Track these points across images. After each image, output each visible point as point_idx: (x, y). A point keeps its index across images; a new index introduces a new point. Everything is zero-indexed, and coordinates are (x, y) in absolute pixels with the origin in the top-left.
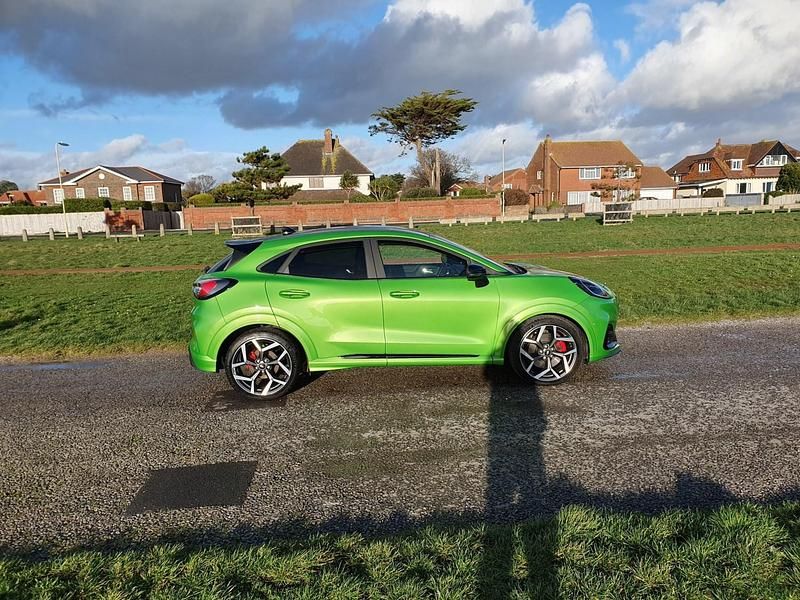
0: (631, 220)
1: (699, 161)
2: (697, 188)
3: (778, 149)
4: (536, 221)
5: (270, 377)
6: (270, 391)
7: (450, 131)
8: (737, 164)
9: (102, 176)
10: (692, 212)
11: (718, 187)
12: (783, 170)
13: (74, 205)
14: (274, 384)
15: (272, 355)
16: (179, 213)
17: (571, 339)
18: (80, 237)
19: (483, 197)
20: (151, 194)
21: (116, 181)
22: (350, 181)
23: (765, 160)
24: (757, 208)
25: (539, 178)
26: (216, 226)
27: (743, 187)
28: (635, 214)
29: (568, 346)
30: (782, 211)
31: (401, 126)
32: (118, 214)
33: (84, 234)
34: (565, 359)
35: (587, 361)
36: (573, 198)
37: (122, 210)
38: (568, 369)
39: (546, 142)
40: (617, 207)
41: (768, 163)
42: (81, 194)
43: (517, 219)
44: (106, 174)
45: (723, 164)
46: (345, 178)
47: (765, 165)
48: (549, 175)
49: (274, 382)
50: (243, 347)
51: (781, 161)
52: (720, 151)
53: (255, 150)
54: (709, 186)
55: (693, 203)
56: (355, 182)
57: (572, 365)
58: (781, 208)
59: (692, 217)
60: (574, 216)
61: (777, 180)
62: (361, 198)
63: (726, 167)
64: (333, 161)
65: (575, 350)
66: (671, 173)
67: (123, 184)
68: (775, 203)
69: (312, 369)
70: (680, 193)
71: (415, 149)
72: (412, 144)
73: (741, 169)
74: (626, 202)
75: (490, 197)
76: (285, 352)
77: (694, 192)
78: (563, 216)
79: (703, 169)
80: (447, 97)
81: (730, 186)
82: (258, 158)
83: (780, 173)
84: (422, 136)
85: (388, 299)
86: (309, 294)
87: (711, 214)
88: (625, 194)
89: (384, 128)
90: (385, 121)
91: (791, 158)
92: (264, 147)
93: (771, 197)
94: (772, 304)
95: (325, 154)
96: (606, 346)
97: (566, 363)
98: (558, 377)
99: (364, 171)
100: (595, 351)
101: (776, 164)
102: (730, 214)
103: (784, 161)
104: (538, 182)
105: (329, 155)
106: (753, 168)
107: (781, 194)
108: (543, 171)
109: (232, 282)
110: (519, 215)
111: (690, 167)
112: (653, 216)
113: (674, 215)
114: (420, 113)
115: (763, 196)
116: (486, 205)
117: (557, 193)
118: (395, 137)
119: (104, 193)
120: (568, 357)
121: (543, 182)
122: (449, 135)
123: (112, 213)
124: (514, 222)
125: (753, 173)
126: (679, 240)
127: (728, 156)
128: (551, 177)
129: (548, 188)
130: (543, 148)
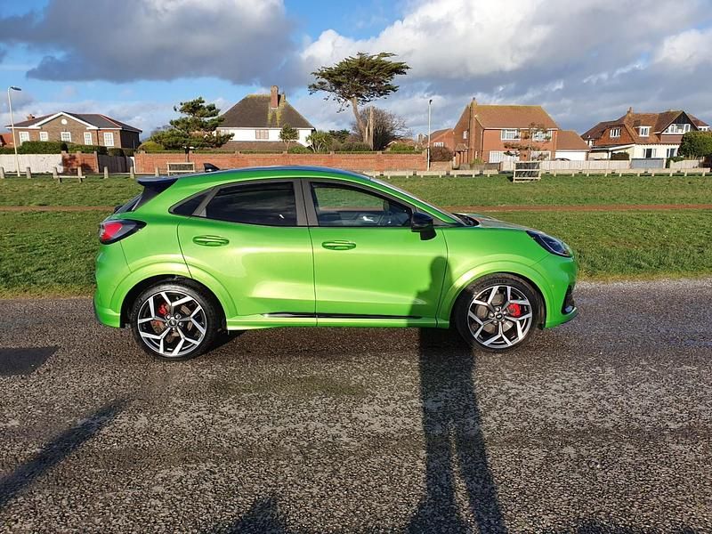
0: (539, 178)
1: (611, 127)
2: (608, 151)
3: (683, 119)
4: (453, 176)
5: (182, 336)
6: (181, 351)
7: (384, 91)
8: (645, 130)
9: (64, 122)
10: (597, 172)
11: (626, 151)
12: (684, 138)
13: (32, 148)
14: (186, 343)
15: (185, 310)
16: (133, 158)
17: (526, 302)
18: (29, 177)
19: (411, 153)
20: (110, 140)
21: (77, 127)
22: (289, 133)
23: (670, 128)
24: (657, 171)
25: (465, 137)
26: (157, 171)
27: (649, 152)
28: (544, 172)
29: (523, 310)
30: (679, 174)
31: (338, 85)
32: (73, 158)
33: (32, 175)
34: (518, 323)
35: (541, 326)
36: (495, 157)
37: (78, 154)
38: (521, 336)
39: (472, 104)
40: (527, 166)
41: (672, 130)
42: (44, 137)
43: (435, 174)
44: (67, 119)
45: (632, 131)
46: (285, 131)
47: (670, 133)
48: (473, 135)
49: (186, 341)
50: (151, 301)
51: (685, 130)
52: (630, 119)
53: (191, 100)
54: (618, 150)
55: (602, 164)
56: (295, 135)
57: (526, 332)
58: (679, 172)
59: (597, 177)
60: (488, 173)
61: (678, 146)
62: (299, 150)
63: (634, 133)
64: (278, 115)
65: (530, 315)
66: (585, 137)
67: (84, 130)
68: (675, 167)
69: (229, 328)
70: (592, 155)
71: (351, 107)
72: (349, 102)
73: (648, 136)
74: (535, 161)
75: (418, 153)
76: (199, 308)
77: (605, 155)
78: (478, 173)
79: (614, 134)
80: (383, 59)
81: (637, 151)
82: (194, 107)
83: (682, 140)
84: (358, 95)
85: (319, 250)
86: (228, 242)
87: (614, 175)
88: (536, 153)
89: (322, 87)
90: (324, 80)
91: (694, 127)
92: (200, 98)
93: (672, 161)
94: (636, 265)
95: (271, 108)
96: (564, 312)
97: (519, 329)
98: (510, 344)
99: (305, 125)
100: (552, 316)
101: (680, 132)
102: (631, 175)
103: (687, 129)
104: (463, 141)
105: (275, 110)
106: (659, 135)
107: (682, 159)
108: (468, 131)
109: (141, 225)
110: (439, 170)
111: (603, 132)
112: (561, 175)
113: (581, 175)
114: (355, 73)
115: (665, 161)
116: (414, 160)
117: (480, 152)
118: (333, 95)
119: (66, 137)
120: (521, 322)
121: (468, 142)
122: (382, 95)
123: (67, 156)
124: (432, 177)
125: (659, 139)
126: (576, 198)
127: (637, 124)
128: (476, 137)
129: (473, 147)
130: (469, 110)
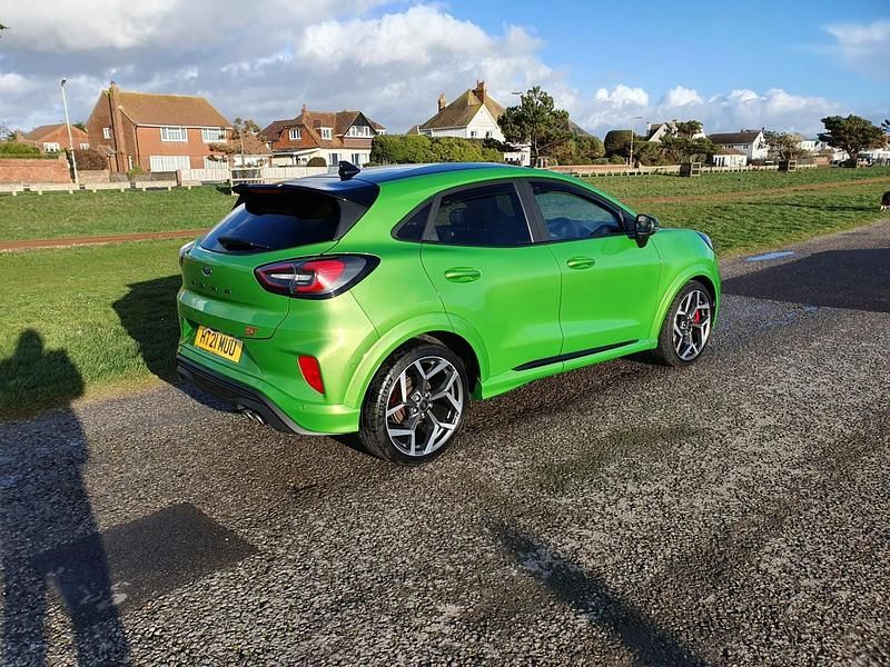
1: (289, 127)
2: (292, 156)
3: (361, 120)
8: (326, 133)
12: (375, 142)
23: (351, 130)
25: (107, 136)
27: (335, 158)
36: (158, 164)
39: (111, 90)
41: (353, 133)
45: (313, 132)
47: (351, 135)
48: (121, 134)
51: (364, 133)
52: (308, 118)
54: (302, 154)
61: (369, 151)
63: (316, 135)
70: (275, 161)
73: (330, 139)
77: (289, 161)
79: (293, 136)
83: (372, 144)
91: (373, 130)
103: (367, 132)
106: (341, 138)
108: (112, 127)
110: (97, 182)
111: (280, 133)
117: (136, 157)
121: (114, 142)
125: (343, 143)
127: (317, 124)
128: (126, 137)
129: (123, 150)
130: (108, 99)
